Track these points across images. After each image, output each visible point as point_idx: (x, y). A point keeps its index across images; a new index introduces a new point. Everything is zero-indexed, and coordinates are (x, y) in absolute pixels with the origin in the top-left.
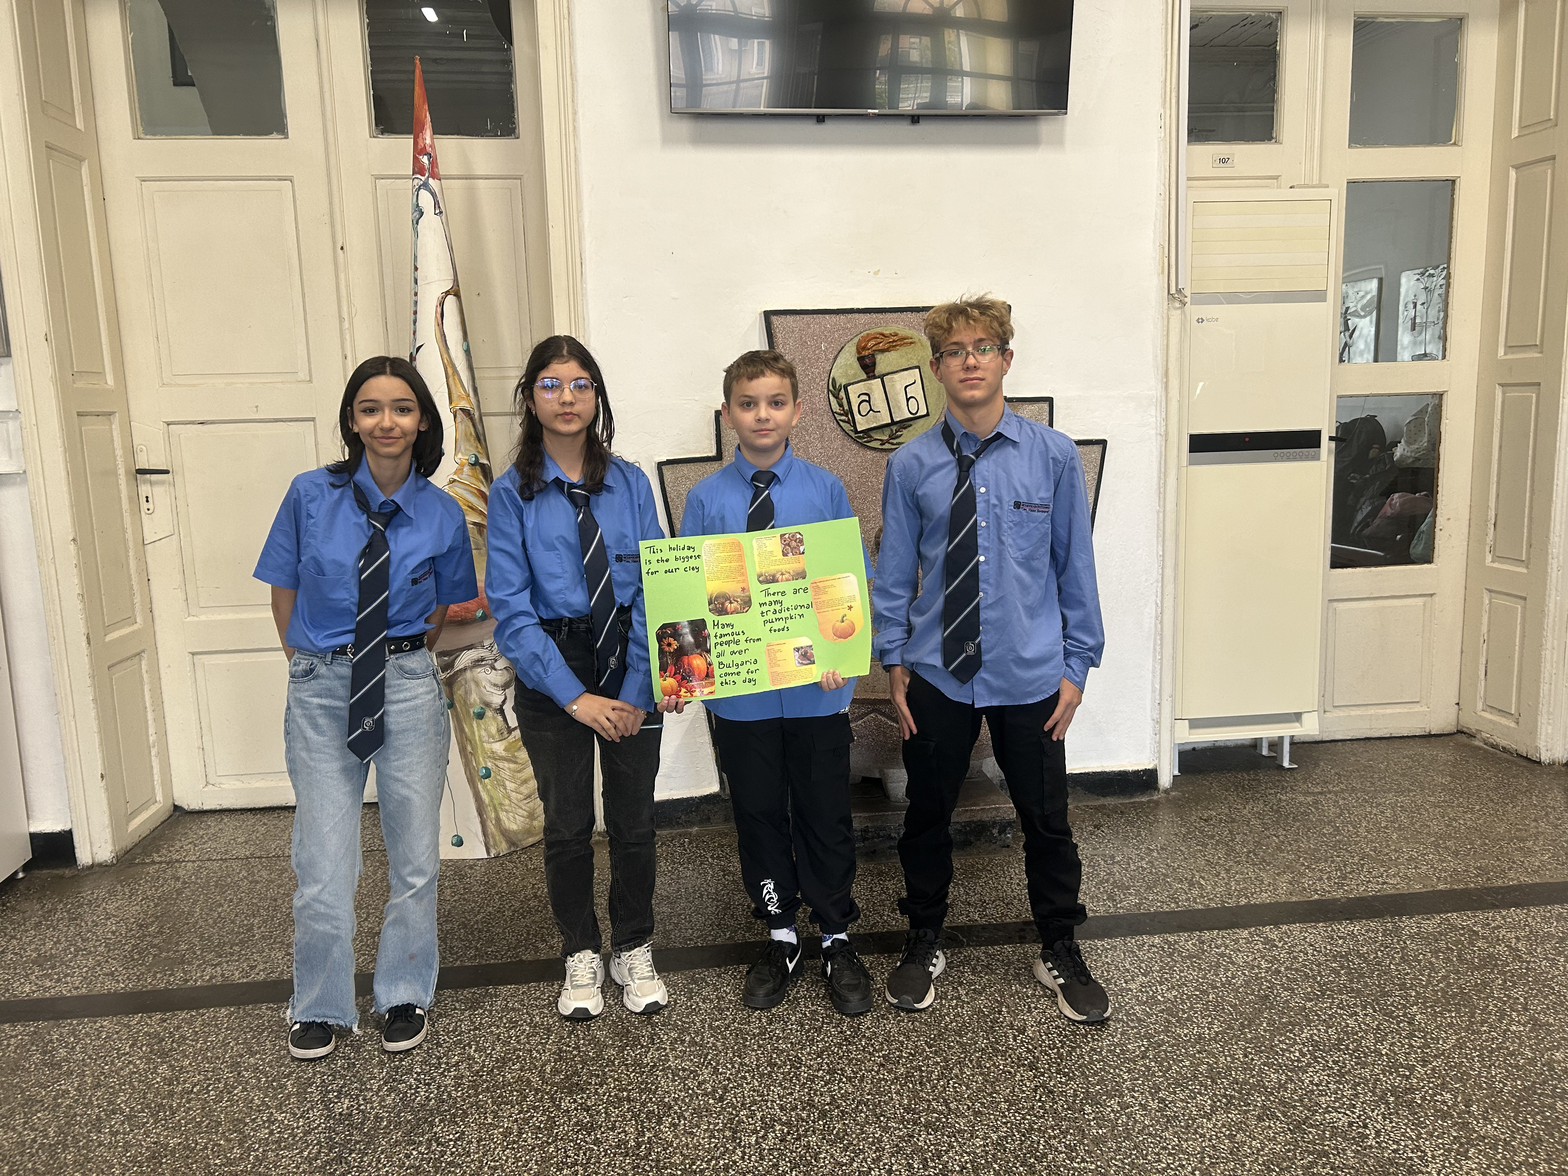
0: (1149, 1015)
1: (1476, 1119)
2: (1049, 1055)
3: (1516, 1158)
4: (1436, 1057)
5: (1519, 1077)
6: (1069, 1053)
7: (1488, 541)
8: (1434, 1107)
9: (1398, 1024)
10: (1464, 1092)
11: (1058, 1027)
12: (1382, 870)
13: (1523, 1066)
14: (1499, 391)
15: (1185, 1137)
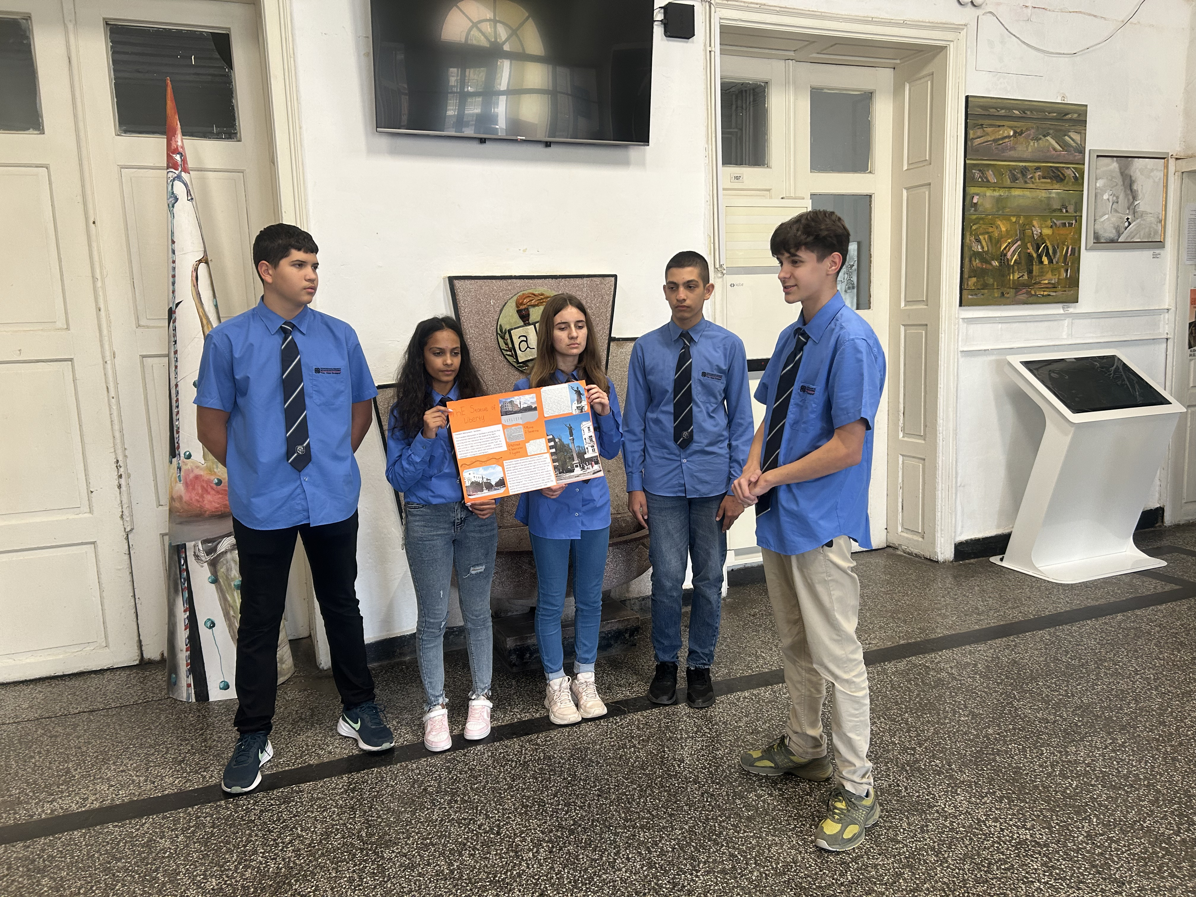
0: (757, 741)
1: (956, 772)
2: (704, 773)
3: (983, 791)
4: (925, 741)
5: (973, 746)
6: (716, 770)
7: (900, 424)
8: (932, 769)
9: (900, 725)
10: (945, 758)
11: (703, 755)
12: (866, 636)
13: (973, 739)
14: (902, 329)
15: (800, 808)
